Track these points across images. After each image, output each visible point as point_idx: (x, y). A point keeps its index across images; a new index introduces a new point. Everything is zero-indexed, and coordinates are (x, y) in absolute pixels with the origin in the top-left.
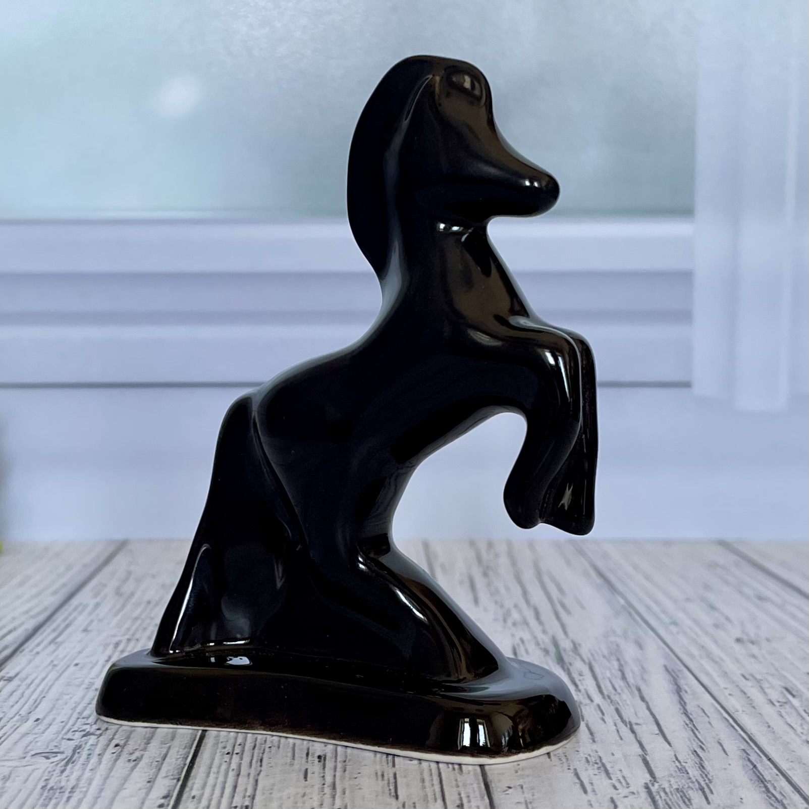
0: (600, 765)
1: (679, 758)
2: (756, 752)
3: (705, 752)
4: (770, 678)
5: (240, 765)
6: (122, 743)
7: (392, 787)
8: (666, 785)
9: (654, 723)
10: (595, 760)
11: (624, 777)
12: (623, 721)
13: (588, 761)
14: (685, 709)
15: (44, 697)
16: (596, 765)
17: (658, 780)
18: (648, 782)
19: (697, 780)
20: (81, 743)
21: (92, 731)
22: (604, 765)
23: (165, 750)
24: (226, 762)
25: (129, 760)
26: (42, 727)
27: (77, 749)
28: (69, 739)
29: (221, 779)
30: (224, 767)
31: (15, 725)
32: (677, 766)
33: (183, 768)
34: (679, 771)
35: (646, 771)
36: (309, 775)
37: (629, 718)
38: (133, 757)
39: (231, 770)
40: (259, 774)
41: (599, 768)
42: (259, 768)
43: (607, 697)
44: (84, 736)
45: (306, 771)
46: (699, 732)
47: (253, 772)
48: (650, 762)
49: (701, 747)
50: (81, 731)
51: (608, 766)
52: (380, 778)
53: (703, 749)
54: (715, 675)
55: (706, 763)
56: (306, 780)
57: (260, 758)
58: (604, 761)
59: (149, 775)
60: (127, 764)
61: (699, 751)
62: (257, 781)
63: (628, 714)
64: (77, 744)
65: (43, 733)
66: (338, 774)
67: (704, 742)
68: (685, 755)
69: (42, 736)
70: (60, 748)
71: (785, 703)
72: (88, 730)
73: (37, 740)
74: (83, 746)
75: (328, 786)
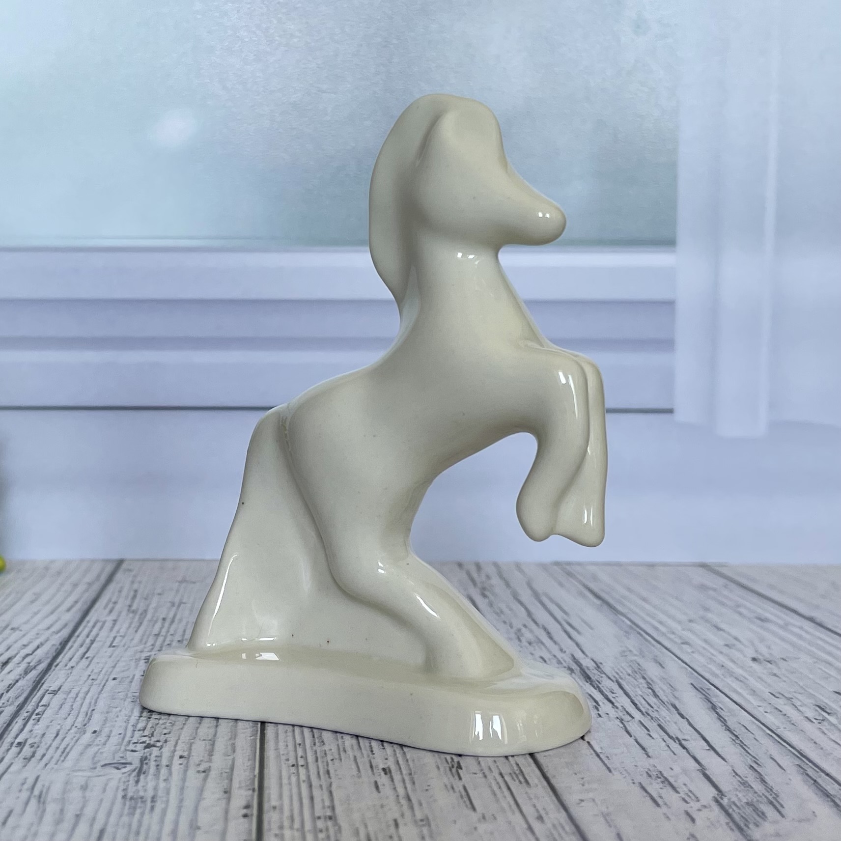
0: (662, 779)
1: (738, 772)
2: (811, 767)
3: (762, 767)
4: (799, 696)
5: (309, 777)
6: (185, 754)
7: (466, 799)
8: (734, 799)
9: (701, 739)
10: (657, 775)
11: (690, 791)
12: (671, 737)
13: (650, 776)
14: (726, 725)
15: (93, 710)
16: (660, 780)
17: (726, 794)
18: (716, 796)
19: (763, 794)
20: (145, 755)
21: (152, 743)
22: (666, 779)
23: (230, 763)
24: (294, 773)
25: (198, 772)
26: (102, 738)
27: (143, 760)
28: (133, 751)
29: (295, 790)
30: (294, 779)
31: (75, 737)
32: (739, 781)
33: (254, 780)
34: (742, 785)
35: (710, 785)
36: (380, 787)
37: (675, 735)
38: (202, 768)
39: (301, 782)
40: (331, 785)
41: (663, 782)
42: (328, 780)
43: (646, 714)
44: (146, 747)
45: (376, 782)
46: (749, 748)
47: (324, 782)
48: (711, 776)
49: (755, 762)
50: (141, 743)
51: (672, 780)
52: (451, 791)
53: (757, 763)
54: (744, 693)
55: (766, 777)
56: (379, 792)
57: (326, 770)
58: (665, 775)
59: (224, 786)
60: (198, 775)
61: (755, 766)
62: (331, 793)
63: (673, 730)
64: (142, 755)
65: (105, 744)
66: (409, 786)
67: (757, 758)
68: (743, 770)
69: (104, 748)
70: (126, 758)
71: (823, 720)
72: (148, 742)
73: (101, 751)
74: (149, 757)
75: (403, 798)
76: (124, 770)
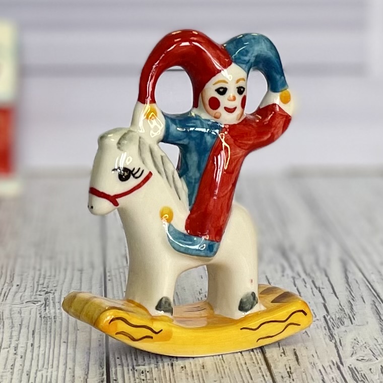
11: (314, 313)
21: (49, 291)
26: (22, 289)
27: (46, 300)
28: (40, 295)
31: (8, 288)
44: (46, 294)
50: (43, 291)
61: (352, 301)
64: (45, 297)
68: (344, 303)
69: (25, 293)
70: (37, 299)
72: (46, 291)
73: (23, 295)
76: (37, 304)
